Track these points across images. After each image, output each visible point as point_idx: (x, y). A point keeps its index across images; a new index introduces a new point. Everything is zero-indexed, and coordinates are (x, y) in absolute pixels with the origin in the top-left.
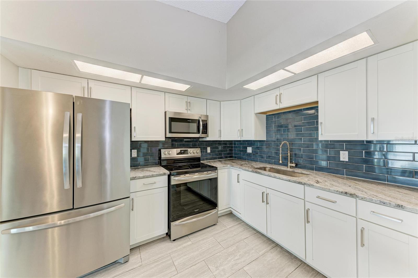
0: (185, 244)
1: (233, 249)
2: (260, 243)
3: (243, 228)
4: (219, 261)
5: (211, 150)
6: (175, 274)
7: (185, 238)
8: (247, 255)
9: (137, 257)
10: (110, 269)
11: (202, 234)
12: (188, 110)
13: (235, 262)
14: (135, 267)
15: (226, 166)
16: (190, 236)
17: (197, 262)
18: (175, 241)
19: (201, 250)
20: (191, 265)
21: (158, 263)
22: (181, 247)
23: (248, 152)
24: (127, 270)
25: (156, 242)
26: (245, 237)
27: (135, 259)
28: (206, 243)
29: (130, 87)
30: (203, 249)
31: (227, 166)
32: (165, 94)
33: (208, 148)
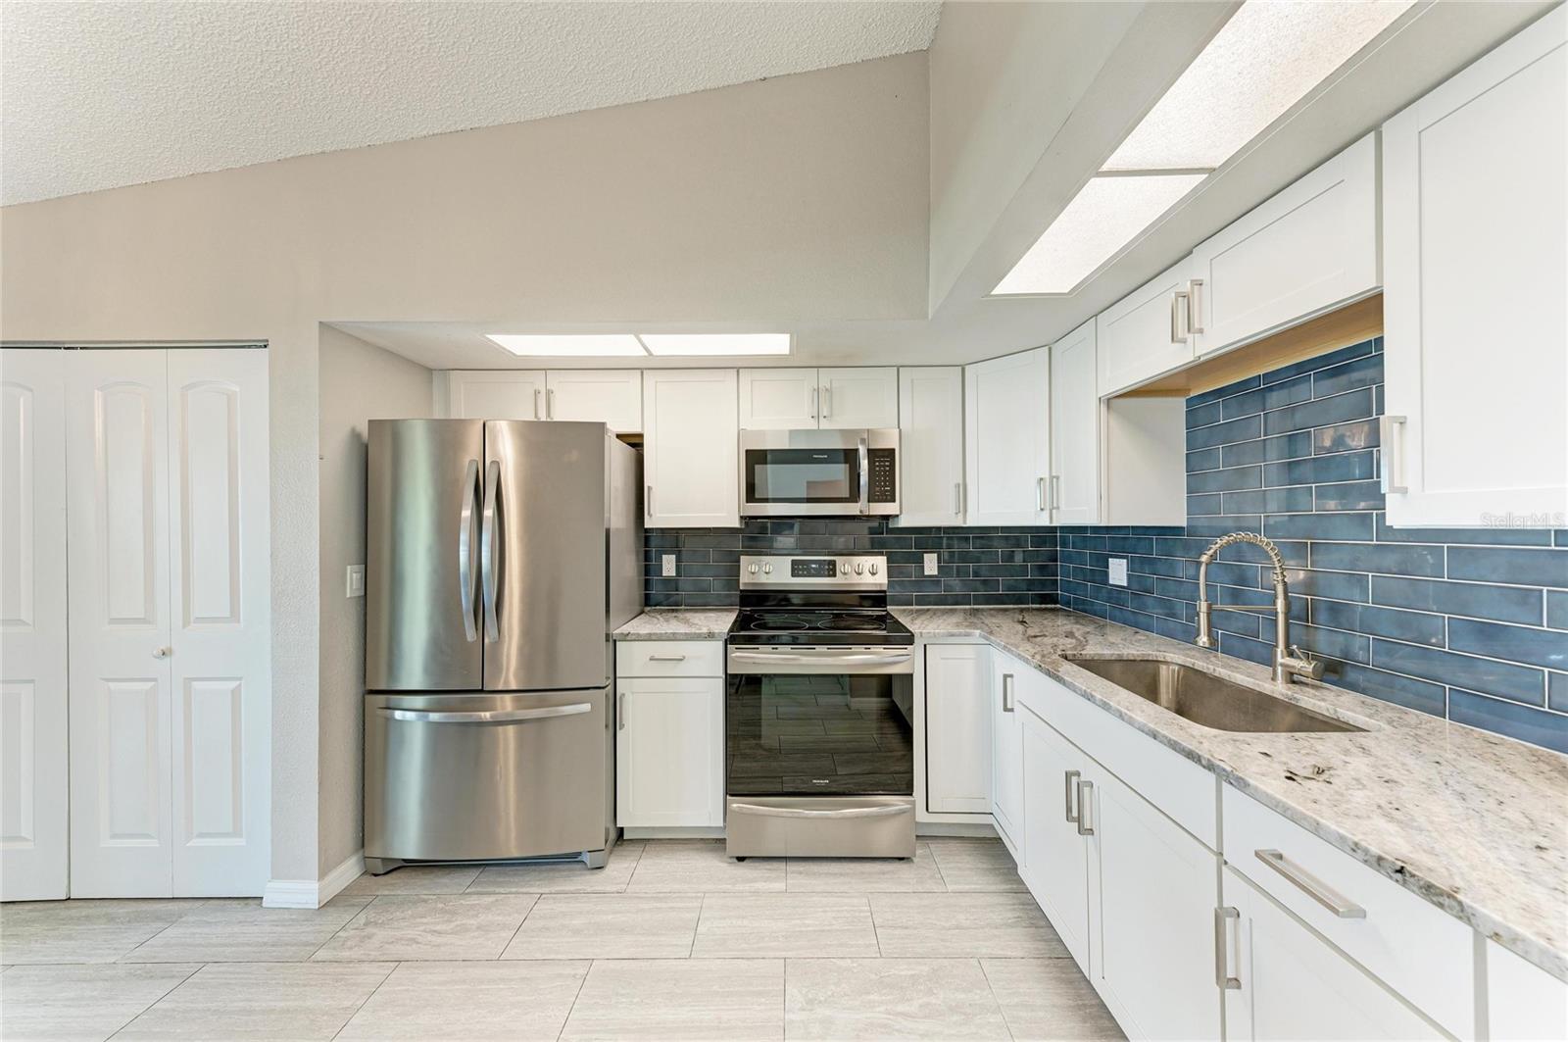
0: (764, 884)
1: (913, 972)
2: (1054, 1006)
3: (1018, 914)
4: (833, 987)
5: (939, 567)
6: (682, 955)
7: (775, 865)
8: (955, 1018)
9: (626, 865)
10: (560, 871)
11: (831, 874)
12: (821, 418)
13: (889, 1019)
14: (608, 889)
15: (960, 635)
16: (793, 867)
17: (761, 954)
18: (741, 863)
19: (798, 921)
20: (738, 954)
21: (659, 905)
22: (747, 887)
23: (1111, 582)
24: (589, 890)
25: (691, 846)
26: (1001, 953)
27: (620, 868)
28: (828, 909)
29: (639, 372)
30: (807, 922)
31: (967, 635)
32: (738, 374)
33: (925, 555)
